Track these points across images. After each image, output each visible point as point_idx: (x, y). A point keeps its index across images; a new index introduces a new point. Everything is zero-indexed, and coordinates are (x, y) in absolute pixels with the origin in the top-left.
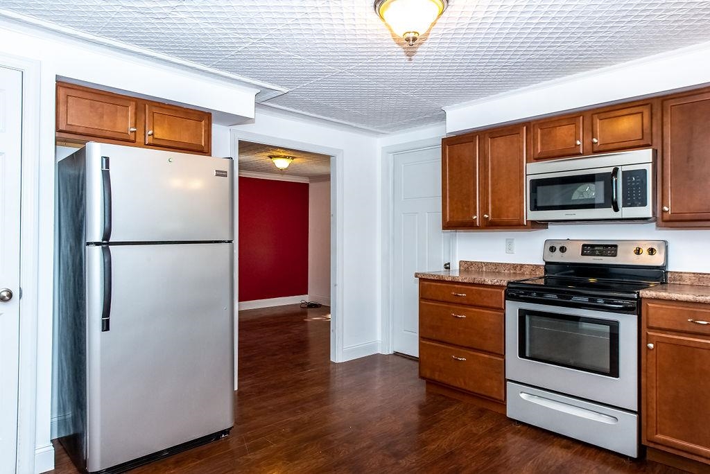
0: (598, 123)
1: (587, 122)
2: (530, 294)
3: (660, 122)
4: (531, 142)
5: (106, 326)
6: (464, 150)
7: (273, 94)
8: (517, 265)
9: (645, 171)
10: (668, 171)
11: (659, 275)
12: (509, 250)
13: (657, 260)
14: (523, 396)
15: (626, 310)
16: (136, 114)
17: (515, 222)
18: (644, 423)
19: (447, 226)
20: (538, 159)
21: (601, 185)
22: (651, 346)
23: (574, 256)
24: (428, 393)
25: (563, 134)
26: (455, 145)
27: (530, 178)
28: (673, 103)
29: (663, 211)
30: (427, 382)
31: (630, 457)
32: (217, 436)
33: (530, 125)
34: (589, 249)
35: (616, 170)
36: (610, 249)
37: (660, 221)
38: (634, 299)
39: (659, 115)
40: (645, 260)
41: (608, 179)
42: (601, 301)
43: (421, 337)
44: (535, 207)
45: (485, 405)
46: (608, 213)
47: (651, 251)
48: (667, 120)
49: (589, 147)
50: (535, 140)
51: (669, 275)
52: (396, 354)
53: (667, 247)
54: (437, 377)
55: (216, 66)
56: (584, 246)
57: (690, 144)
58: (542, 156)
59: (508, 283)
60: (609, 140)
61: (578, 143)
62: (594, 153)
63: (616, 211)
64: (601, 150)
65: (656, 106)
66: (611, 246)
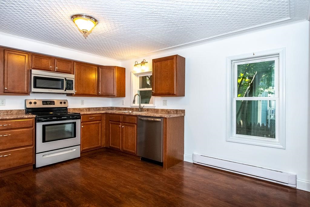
0: (57, 62)
1: (53, 61)
10: (76, 82)
20: (34, 69)
22: (82, 126)
25: (45, 62)
27: (33, 75)
28: (77, 64)
29: (75, 92)
33: (30, 54)
37: (74, 95)
42: (71, 117)
44: (35, 87)
49: (54, 69)
57: (80, 75)
58: (36, 68)
59: (36, 116)
60: (61, 69)
61: (51, 67)
62: (56, 72)
63: (65, 91)
64: (58, 71)
65: (73, 63)
66: (53, 101)
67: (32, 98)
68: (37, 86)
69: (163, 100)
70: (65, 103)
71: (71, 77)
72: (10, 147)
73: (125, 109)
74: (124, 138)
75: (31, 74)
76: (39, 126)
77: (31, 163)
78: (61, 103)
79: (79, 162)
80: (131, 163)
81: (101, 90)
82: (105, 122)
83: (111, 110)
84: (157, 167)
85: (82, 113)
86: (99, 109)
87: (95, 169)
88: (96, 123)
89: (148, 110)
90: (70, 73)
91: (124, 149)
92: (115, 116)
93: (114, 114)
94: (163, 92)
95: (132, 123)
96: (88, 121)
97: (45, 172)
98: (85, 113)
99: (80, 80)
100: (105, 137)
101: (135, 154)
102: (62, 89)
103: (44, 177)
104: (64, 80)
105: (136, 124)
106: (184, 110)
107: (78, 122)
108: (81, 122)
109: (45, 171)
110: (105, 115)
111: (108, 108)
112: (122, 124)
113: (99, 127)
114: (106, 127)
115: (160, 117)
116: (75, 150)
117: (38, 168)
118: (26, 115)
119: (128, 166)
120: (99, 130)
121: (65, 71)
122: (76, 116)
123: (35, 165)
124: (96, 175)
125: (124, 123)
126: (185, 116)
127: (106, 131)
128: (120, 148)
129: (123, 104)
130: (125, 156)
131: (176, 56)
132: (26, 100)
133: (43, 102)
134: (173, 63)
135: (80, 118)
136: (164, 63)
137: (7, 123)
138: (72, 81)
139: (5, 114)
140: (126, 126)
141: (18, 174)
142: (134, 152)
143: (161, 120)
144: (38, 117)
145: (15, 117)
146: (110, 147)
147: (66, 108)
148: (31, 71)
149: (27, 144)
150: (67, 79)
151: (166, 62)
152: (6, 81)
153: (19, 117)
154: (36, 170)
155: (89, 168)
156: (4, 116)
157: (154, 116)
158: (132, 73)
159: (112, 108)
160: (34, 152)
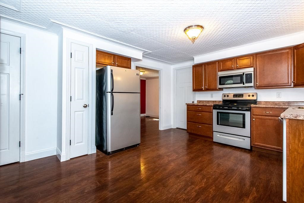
0: (238, 61)
1: (235, 61)
2: (220, 107)
3: (255, 61)
4: (219, 66)
5: (112, 114)
6: (199, 69)
7: (147, 53)
8: (214, 101)
9: (252, 73)
10: (258, 74)
11: (255, 102)
12: (212, 96)
13: (254, 98)
14: (218, 135)
15: (247, 110)
16: (113, 58)
17: (215, 88)
18: (252, 140)
19: (194, 90)
20: (221, 71)
21: (239, 78)
22: (254, 119)
23: (231, 98)
24: (189, 137)
25: (229, 64)
26: (196, 67)
27: (219, 76)
28: (259, 55)
29: (256, 84)
30: (189, 134)
31: (248, 149)
32: (136, 145)
33: (219, 61)
35: (243, 74)
37: (256, 87)
38: (249, 107)
39: (255, 58)
40: (251, 98)
41: (241, 76)
42: (240, 108)
43: (188, 121)
44: (220, 84)
45: (206, 139)
46: (242, 85)
47: (253, 96)
48: (257, 60)
49: (235, 67)
50: (220, 66)
51: (258, 102)
52: (177, 128)
53: (257, 95)
54: (192, 132)
55: (135, 46)
56: (234, 95)
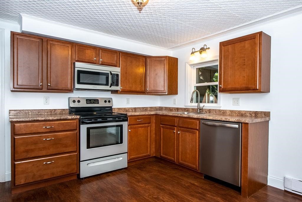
34: (89, 101)
36: (96, 101)
57: (126, 69)
58: (80, 60)
59: (80, 117)
60: (105, 61)
61: (95, 59)
62: (101, 64)
63: (110, 87)
64: (103, 64)
65: (118, 54)
66: (97, 100)
67: (75, 95)
68: (81, 82)
69: (233, 98)
70: (109, 102)
71: (117, 70)
72: (54, 153)
73: (178, 109)
74: (180, 147)
75: (74, 67)
76: (84, 128)
77: (75, 172)
78: (105, 101)
79: (126, 174)
80: (193, 182)
81: (149, 86)
82: (154, 125)
83: (160, 110)
84: (232, 193)
85: (129, 114)
86: (145, 109)
87: (147, 187)
88: (145, 127)
89: (210, 111)
90: (116, 66)
91: (180, 161)
92: (167, 118)
93: (166, 116)
94: (237, 86)
95: (192, 129)
96: (135, 123)
97: (89, 184)
98: (133, 114)
99: (126, 74)
100: (154, 143)
101: (197, 170)
102: (107, 84)
103: (89, 191)
104: (110, 74)
105: (197, 130)
106: (269, 112)
107: (125, 124)
108: (128, 125)
109: (90, 182)
110: (155, 116)
111: (156, 109)
112: (177, 129)
113: (148, 131)
114: (155, 131)
115: (238, 122)
116: (121, 158)
117: (82, 179)
118: (69, 116)
119: (189, 186)
120: (148, 134)
121: (110, 64)
122: (123, 117)
123: (79, 175)
124: (150, 197)
125: (180, 127)
126: (269, 121)
127: (156, 137)
128: (175, 159)
129: (175, 104)
130: (181, 170)
131: (261, 33)
132: (69, 98)
133: (87, 100)
134: (255, 44)
135: (127, 120)
136: (238, 46)
137: (50, 125)
138: (117, 75)
139: (49, 113)
140: (183, 132)
141: (61, 184)
142: (195, 166)
143: (239, 126)
144: (82, 119)
145: (59, 118)
146: (161, 156)
147: (111, 107)
148: (74, 63)
149: (70, 149)
150: (112, 73)
151: (242, 44)
152: (50, 76)
153: (62, 118)
154: (81, 181)
155: (140, 184)
156: (48, 116)
157: (227, 120)
158: (187, 64)
159: (161, 109)
160: (78, 159)
